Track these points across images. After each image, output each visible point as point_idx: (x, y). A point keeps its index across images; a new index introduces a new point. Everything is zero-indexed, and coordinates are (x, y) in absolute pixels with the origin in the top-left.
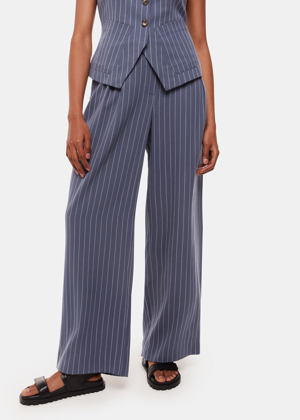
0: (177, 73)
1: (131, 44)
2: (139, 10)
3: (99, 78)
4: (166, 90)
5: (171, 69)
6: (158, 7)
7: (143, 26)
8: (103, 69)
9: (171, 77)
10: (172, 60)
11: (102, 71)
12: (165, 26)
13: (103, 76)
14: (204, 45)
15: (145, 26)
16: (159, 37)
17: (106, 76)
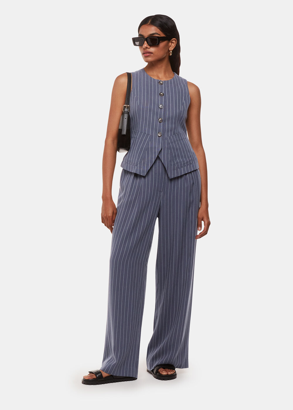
0: (178, 168)
1: (151, 148)
2: (156, 126)
3: (129, 169)
4: (170, 178)
5: (174, 165)
6: (168, 124)
7: (158, 136)
8: (132, 163)
9: (174, 170)
10: (176, 159)
11: (132, 164)
12: (173, 137)
13: (132, 167)
14: (200, 148)
15: (160, 136)
16: (168, 144)
17: (135, 168)
